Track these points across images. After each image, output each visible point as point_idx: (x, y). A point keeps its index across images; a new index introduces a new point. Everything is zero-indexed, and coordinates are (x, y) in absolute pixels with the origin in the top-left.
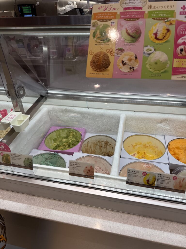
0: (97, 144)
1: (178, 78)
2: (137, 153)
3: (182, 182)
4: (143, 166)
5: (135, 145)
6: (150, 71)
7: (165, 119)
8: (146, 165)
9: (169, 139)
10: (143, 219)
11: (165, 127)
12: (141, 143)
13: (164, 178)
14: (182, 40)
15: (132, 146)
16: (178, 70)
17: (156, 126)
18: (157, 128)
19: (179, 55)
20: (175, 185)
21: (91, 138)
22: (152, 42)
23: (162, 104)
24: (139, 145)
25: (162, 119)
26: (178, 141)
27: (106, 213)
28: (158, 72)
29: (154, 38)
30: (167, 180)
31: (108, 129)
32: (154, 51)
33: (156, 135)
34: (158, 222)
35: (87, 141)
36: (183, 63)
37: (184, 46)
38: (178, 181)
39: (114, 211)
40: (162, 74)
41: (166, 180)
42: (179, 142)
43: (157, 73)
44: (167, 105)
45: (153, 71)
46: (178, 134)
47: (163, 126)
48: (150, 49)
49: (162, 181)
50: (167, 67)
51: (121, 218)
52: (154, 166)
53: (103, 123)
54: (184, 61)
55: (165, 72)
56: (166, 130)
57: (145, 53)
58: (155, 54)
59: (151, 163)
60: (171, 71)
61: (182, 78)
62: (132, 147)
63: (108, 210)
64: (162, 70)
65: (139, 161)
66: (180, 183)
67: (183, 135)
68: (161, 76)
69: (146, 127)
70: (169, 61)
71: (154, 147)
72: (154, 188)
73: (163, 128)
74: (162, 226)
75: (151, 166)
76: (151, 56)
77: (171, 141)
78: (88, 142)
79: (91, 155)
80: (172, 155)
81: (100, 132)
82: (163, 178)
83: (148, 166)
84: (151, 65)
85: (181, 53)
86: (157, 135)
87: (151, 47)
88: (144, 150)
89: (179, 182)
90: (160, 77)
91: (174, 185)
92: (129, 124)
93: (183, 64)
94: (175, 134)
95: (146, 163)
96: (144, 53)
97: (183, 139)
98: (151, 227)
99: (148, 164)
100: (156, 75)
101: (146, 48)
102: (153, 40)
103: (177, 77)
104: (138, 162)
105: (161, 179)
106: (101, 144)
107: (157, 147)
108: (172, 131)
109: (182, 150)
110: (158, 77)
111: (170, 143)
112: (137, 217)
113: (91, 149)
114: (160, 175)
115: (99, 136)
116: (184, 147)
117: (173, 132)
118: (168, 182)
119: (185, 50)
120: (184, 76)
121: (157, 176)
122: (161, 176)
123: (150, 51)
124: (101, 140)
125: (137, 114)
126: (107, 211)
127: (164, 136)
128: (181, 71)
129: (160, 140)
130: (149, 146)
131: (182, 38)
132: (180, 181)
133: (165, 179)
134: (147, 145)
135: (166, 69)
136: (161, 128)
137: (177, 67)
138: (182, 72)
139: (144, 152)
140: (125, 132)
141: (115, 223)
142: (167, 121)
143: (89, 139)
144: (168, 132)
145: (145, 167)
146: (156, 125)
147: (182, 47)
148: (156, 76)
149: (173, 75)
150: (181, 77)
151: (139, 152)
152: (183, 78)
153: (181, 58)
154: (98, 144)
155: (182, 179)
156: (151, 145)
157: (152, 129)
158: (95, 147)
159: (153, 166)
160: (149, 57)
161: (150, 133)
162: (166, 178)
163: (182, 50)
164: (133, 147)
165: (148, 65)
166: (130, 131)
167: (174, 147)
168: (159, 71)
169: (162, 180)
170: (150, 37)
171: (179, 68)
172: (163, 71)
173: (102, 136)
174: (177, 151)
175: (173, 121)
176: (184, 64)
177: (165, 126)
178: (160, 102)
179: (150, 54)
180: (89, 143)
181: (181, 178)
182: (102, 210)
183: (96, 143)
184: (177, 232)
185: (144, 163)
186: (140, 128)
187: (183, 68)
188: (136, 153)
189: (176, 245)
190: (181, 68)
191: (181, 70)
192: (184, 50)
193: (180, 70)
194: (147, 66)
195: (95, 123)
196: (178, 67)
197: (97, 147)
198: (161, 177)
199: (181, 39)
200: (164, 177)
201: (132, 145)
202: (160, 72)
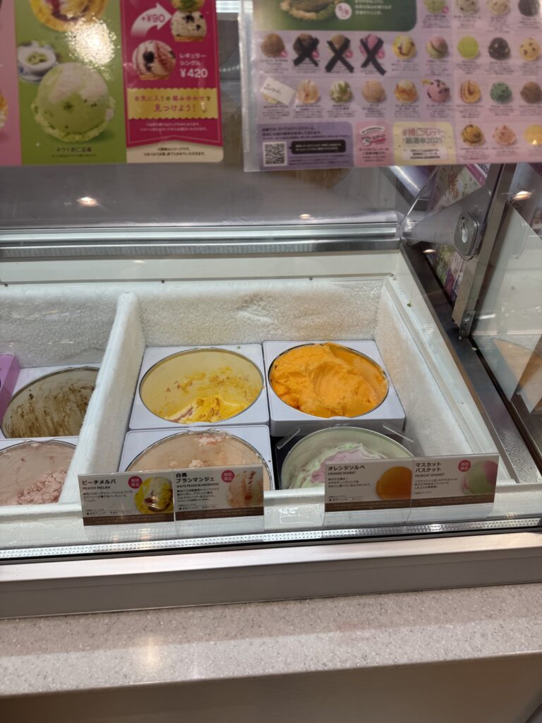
0: (68, 400)
1: (148, 154)
2: (197, 405)
3: (250, 483)
4: (199, 443)
5: (186, 382)
6: (51, 137)
7: (254, 296)
8: (208, 437)
9: (273, 350)
10: (157, 618)
11: (258, 318)
12: (204, 375)
13: (198, 483)
14: (146, 21)
15: (178, 387)
16: (145, 130)
17: (233, 318)
18: (238, 323)
19: (142, 74)
20: (231, 497)
21: (42, 382)
22: (44, 26)
23: (233, 251)
24: (199, 379)
25: (246, 296)
26: (298, 352)
27: (37, 630)
28: (78, 138)
29: (50, 12)
30: (205, 487)
31: (93, 346)
32: (57, 63)
33: (239, 344)
34: (203, 617)
35: (26, 394)
36: (156, 102)
37: (154, 41)
38: (237, 481)
39: (66, 616)
40: (94, 146)
41: (203, 487)
42: (302, 357)
43: (78, 142)
44: (250, 252)
45: (63, 134)
46: (297, 334)
47: (252, 317)
48: (42, 55)
49: (192, 493)
50: (107, 118)
51: (87, 632)
52: (228, 437)
53: (69, 327)
54: (162, 97)
55: (102, 137)
56: (264, 325)
57: (26, 70)
58: (61, 72)
59: (218, 430)
60: (121, 132)
61: (160, 154)
62: (181, 390)
63: (43, 620)
64: (92, 129)
65: (185, 430)
66: (244, 487)
67: (311, 334)
68: (89, 153)
69: (207, 324)
70: (111, 98)
71: (240, 378)
72: (173, 520)
73: (253, 321)
74: (213, 624)
75: (219, 439)
76: (47, 79)
77: (281, 355)
78: (31, 396)
79: (28, 439)
80: (280, 396)
81: (68, 358)
82: (193, 482)
83: (212, 440)
84: (52, 115)
85: (149, 69)
86: (241, 346)
87: (42, 46)
88: (217, 393)
89: (241, 484)
90: (87, 155)
91: (229, 498)
92: (156, 320)
93: (158, 107)
94: (288, 334)
95: (204, 432)
96: (21, 70)
97: (313, 344)
98: (180, 636)
99: (211, 434)
100: (73, 149)
101: (24, 53)
102: (48, 20)
103: (145, 154)
104: (183, 435)
105: (189, 488)
106: (81, 396)
107: (247, 380)
108: (280, 328)
109: (307, 379)
110: (81, 156)
111: (275, 363)
112: (138, 618)
113: (48, 418)
114: (182, 478)
115: (66, 371)
116: (311, 368)
117: (282, 328)
118: (210, 491)
119: (160, 56)
120: (166, 149)
121: (174, 480)
122: (185, 478)
123: (42, 61)
124: (76, 383)
125: (171, 289)
126: (42, 623)
127: (262, 345)
128: (155, 132)
129: (250, 358)
130: (228, 378)
131: (145, 14)
132: (243, 481)
133: (199, 485)
134: (223, 377)
135: (104, 126)
136: (248, 324)
137: (140, 119)
138: (157, 134)
139: (217, 399)
140: (147, 346)
141: (63, 656)
142: (261, 299)
143: (31, 388)
144: (269, 331)
145: (205, 444)
146: (232, 314)
147: (149, 46)
148: (75, 153)
149: (129, 146)
150: (159, 152)
151: (203, 401)
152: (164, 154)
153: (152, 87)
154: (72, 397)
155: (248, 474)
156: (230, 376)
157: (226, 330)
158: (63, 407)
159: (225, 438)
160: (42, 83)
161: (222, 342)
162: (204, 482)
163: (149, 57)
164: (184, 389)
165: (39, 114)
166: (163, 344)
167: (284, 373)
168: (83, 136)
169: (192, 490)
170: (35, 10)
171: (147, 120)
172: (95, 133)
173: (79, 369)
174: (293, 383)
175: (275, 299)
176: (162, 108)
177: (257, 315)
178: (228, 246)
179: (41, 74)
180: (34, 399)
181: (245, 472)
182: (23, 625)
183: (61, 395)
184: (254, 632)
185: (200, 434)
186: (191, 330)
187: (160, 120)
188: (194, 405)
189: (246, 674)
190: (153, 120)
191: (156, 127)
192: (156, 55)
193: (152, 127)
194: (39, 118)
195: (40, 331)
196: (143, 117)
197: (70, 409)
198: (185, 480)
199: (143, 19)
200: (196, 480)
201: (177, 384)
202: (87, 139)
